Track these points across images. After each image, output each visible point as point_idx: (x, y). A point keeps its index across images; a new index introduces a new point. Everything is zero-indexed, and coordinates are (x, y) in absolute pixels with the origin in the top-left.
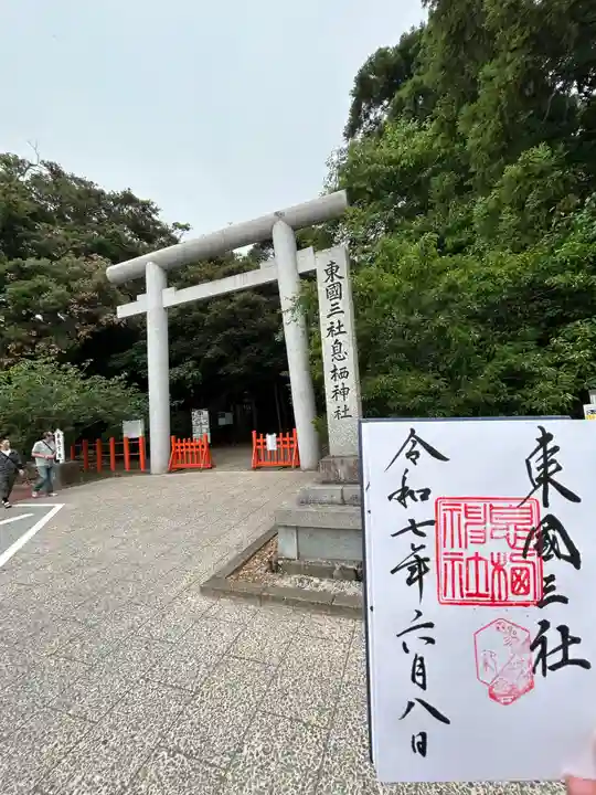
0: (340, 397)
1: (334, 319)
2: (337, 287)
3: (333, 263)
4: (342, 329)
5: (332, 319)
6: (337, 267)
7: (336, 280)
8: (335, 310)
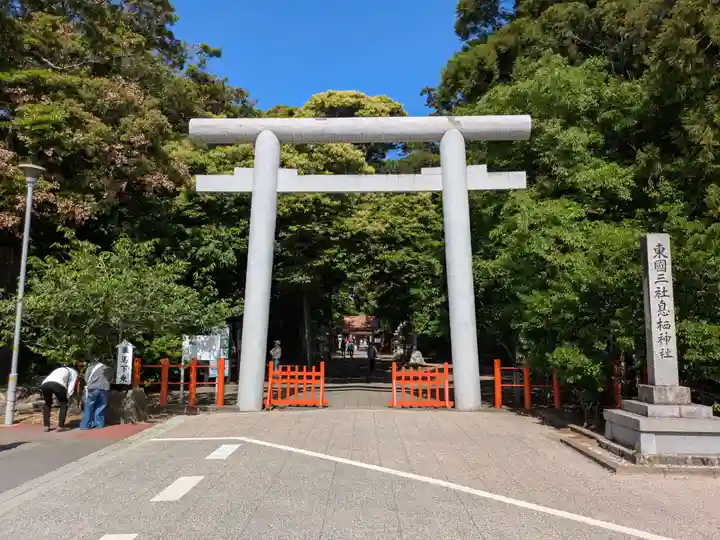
0: (664, 342)
1: (661, 285)
2: (663, 263)
3: (660, 245)
4: (666, 294)
5: (658, 285)
6: (663, 249)
7: (662, 258)
8: (661, 279)
